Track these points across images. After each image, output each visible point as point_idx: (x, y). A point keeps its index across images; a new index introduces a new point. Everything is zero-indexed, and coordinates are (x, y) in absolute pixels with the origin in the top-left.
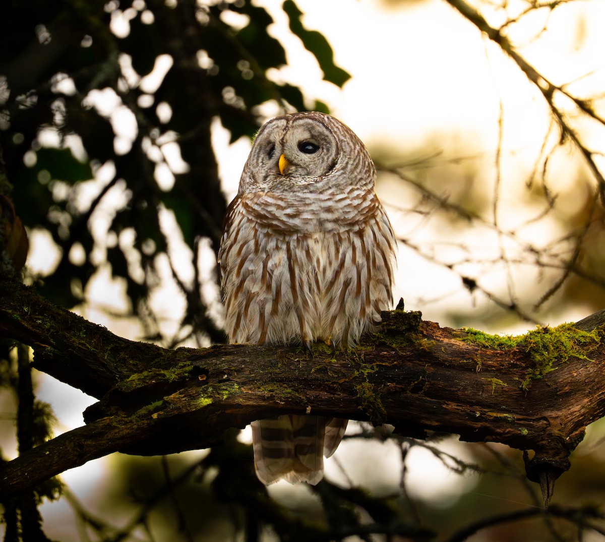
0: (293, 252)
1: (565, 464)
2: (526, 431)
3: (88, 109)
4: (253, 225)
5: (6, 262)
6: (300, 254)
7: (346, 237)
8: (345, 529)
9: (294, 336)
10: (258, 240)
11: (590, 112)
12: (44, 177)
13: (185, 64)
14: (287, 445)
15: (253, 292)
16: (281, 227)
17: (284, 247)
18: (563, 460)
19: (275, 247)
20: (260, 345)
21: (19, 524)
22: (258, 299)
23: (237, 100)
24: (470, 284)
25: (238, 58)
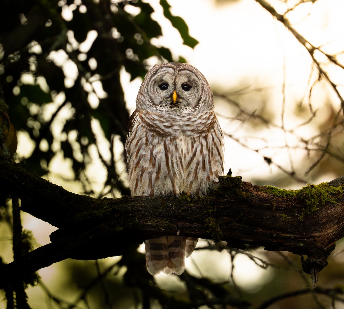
0: (167, 146)
1: (325, 263)
2: (302, 244)
3: (50, 61)
4: (145, 129)
5: (5, 150)
6: (172, 148)
7: (198, 140)
8: (200, 301)
9: (169, 191)
10: (148, 138)
11: (335, 62)
12: (24, 101)
13: (105, 35)
14: (165, 253)
15: (145, 167)
16: (161, 132)
17: (163, 143)
18: (323, 260)
19: (157, 142)
20: (150, 196)
21: (15, 300)
22: (148, 171)
23: (134, 56)
24: (268, 161)
25: (135, 32)
